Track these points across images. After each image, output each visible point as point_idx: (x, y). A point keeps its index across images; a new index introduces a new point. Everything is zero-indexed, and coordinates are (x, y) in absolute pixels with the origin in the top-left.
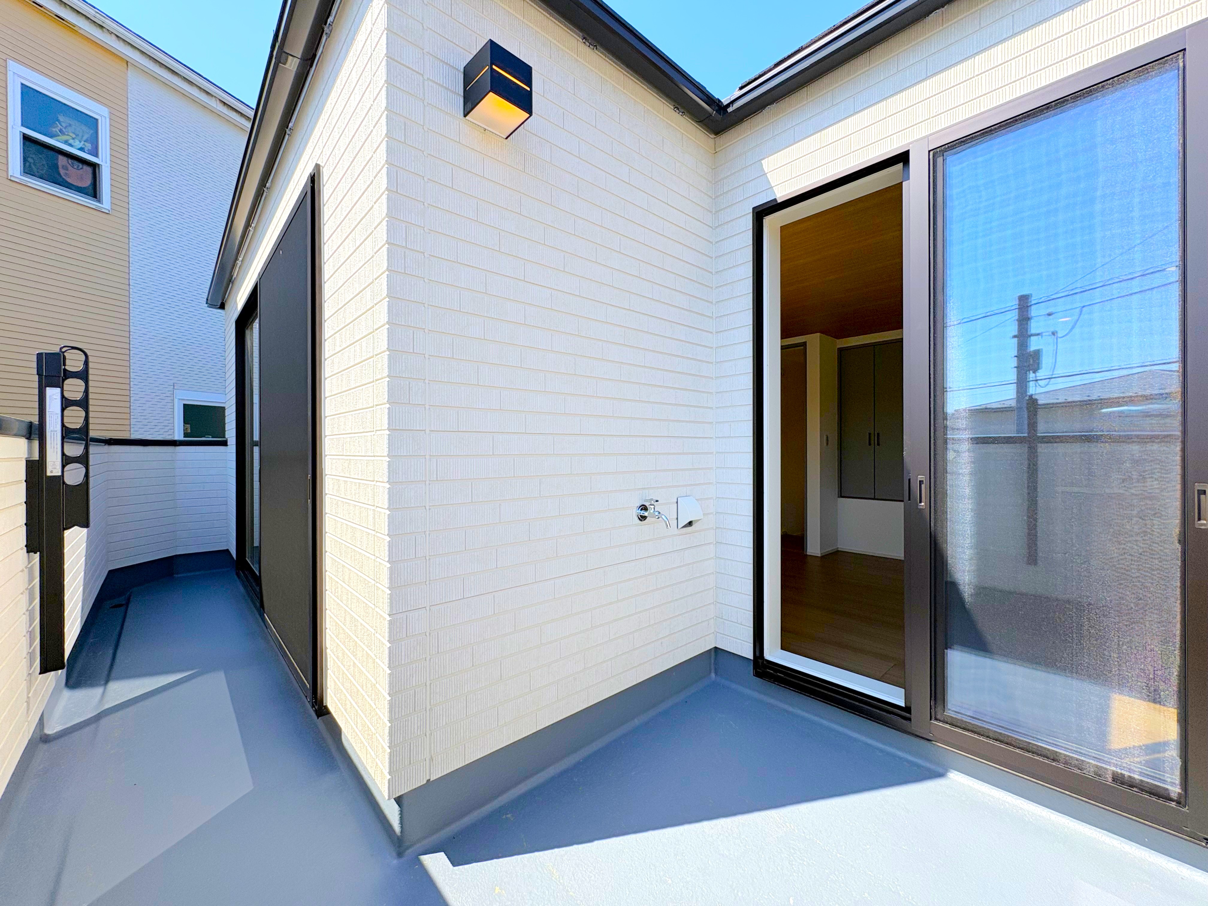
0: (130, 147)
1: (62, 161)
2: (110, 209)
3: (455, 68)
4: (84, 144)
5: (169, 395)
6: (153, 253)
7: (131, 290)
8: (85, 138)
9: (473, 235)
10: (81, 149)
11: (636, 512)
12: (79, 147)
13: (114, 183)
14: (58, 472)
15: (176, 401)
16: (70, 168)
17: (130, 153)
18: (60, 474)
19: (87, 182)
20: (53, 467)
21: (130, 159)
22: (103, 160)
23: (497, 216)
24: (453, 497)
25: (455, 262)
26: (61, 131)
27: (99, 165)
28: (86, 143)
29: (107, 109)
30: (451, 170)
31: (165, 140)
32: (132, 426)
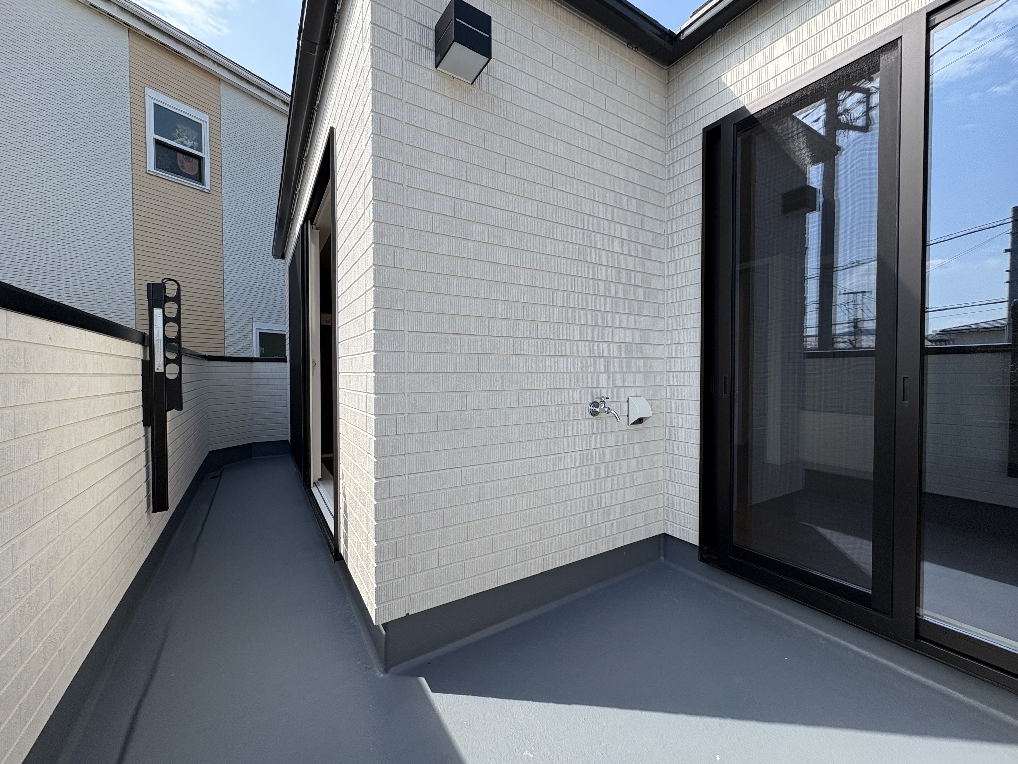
0: (222, 142)
1: (180, 156)
2: (210, 189)
3: (428, 28)
4: (193, 143)
5: (250, 326)
6: (238, 221)
7: (224, 249)
8: (194, 139)
9: (443, 168)
10: (192, 147)
11: (587, 407)
12: (190, 145)
13: (212, 170)
14: (162, 370)
15: (254, 330)
16: (184, 161)
17: (222, 147)
18: (163, 371)
19: (195, 172)
20: (159, 366)
21: (222, 152)
22: (205, 154)
23: (464, 151)
24: (427, 386)
25: (429, 191)
26: (178, 135)
27: (202, 157)
28: (194, 143)
29: (207, 116)
30: (424, 114)
31: (245, 135)
32: (226, 349)
